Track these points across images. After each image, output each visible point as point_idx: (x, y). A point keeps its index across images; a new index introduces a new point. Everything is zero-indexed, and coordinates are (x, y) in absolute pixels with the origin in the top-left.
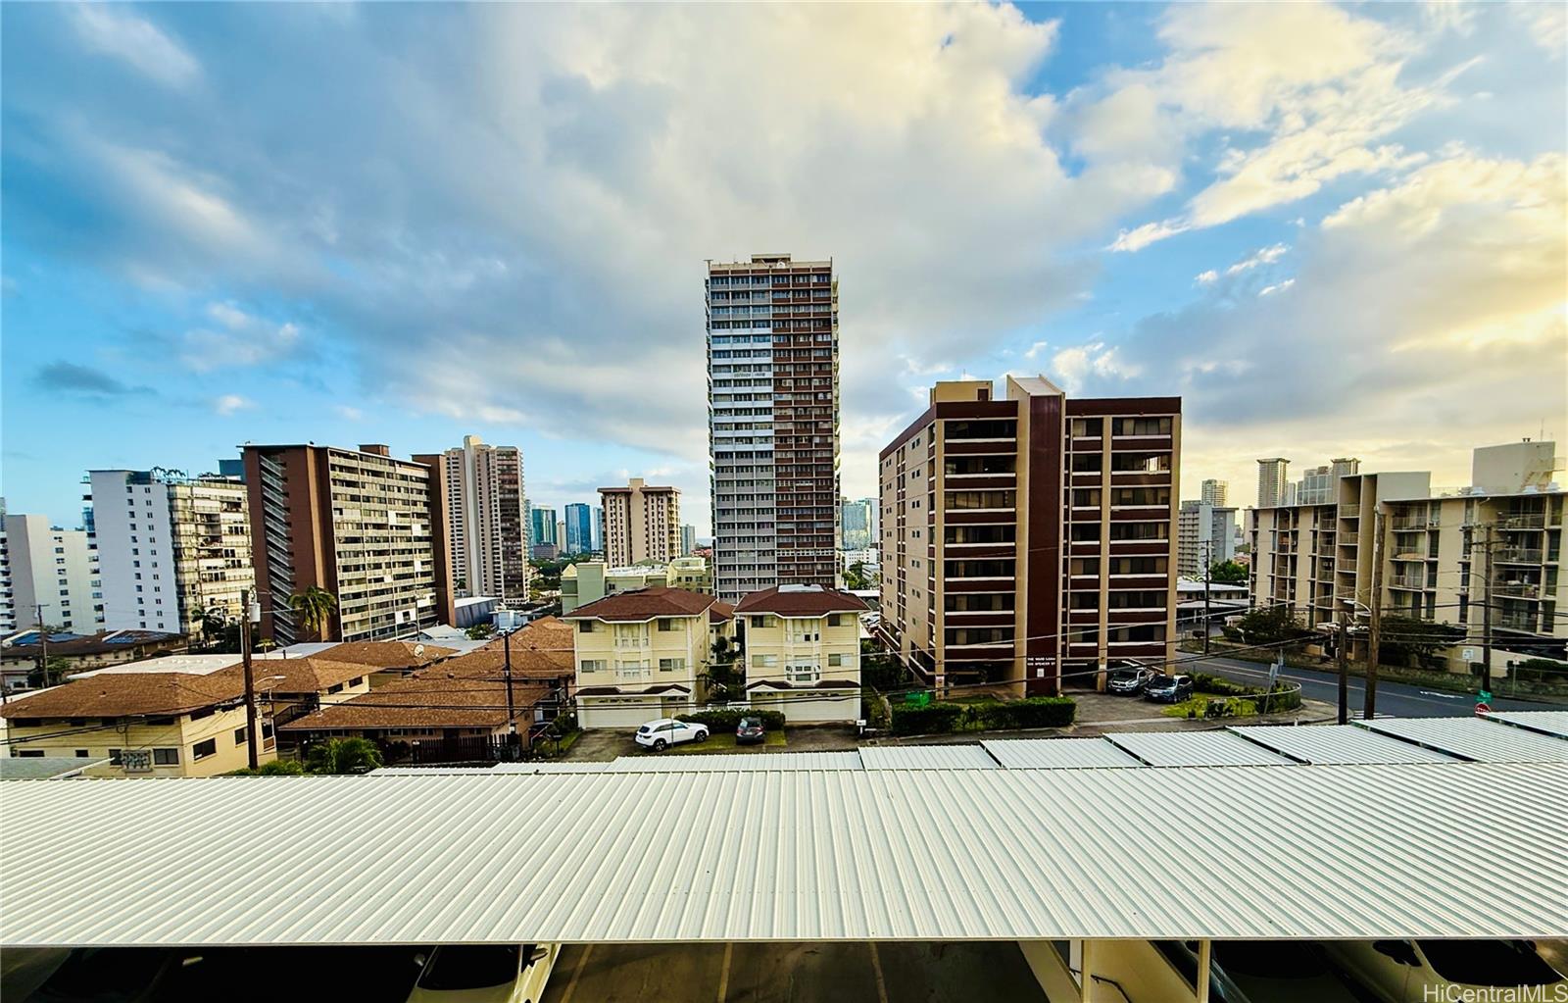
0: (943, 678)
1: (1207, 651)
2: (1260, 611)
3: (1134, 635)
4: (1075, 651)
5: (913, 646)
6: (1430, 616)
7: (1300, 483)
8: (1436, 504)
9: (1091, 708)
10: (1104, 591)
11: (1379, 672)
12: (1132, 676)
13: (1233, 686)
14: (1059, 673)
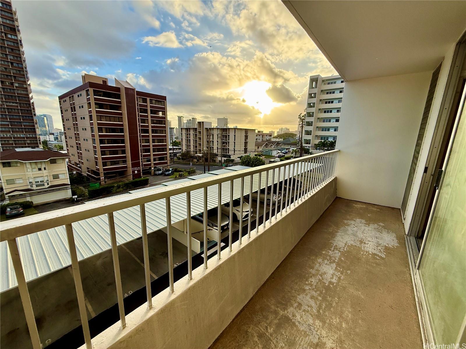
0: (104, 178)
1: (174, 163)
2: (184, 152)
3: (160, 159)
4: (145, 165)
5: (88, 168)
6: (213, 152)
7: (186, 123)
8: (213, 129)
9: (151, 179)
10: (151, 148)
11: (206, 164)
12: (160, 170)
13: (182, 170)
14: (141, 171)
